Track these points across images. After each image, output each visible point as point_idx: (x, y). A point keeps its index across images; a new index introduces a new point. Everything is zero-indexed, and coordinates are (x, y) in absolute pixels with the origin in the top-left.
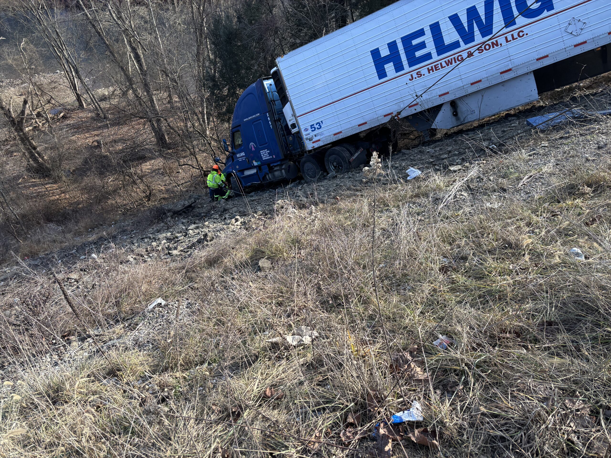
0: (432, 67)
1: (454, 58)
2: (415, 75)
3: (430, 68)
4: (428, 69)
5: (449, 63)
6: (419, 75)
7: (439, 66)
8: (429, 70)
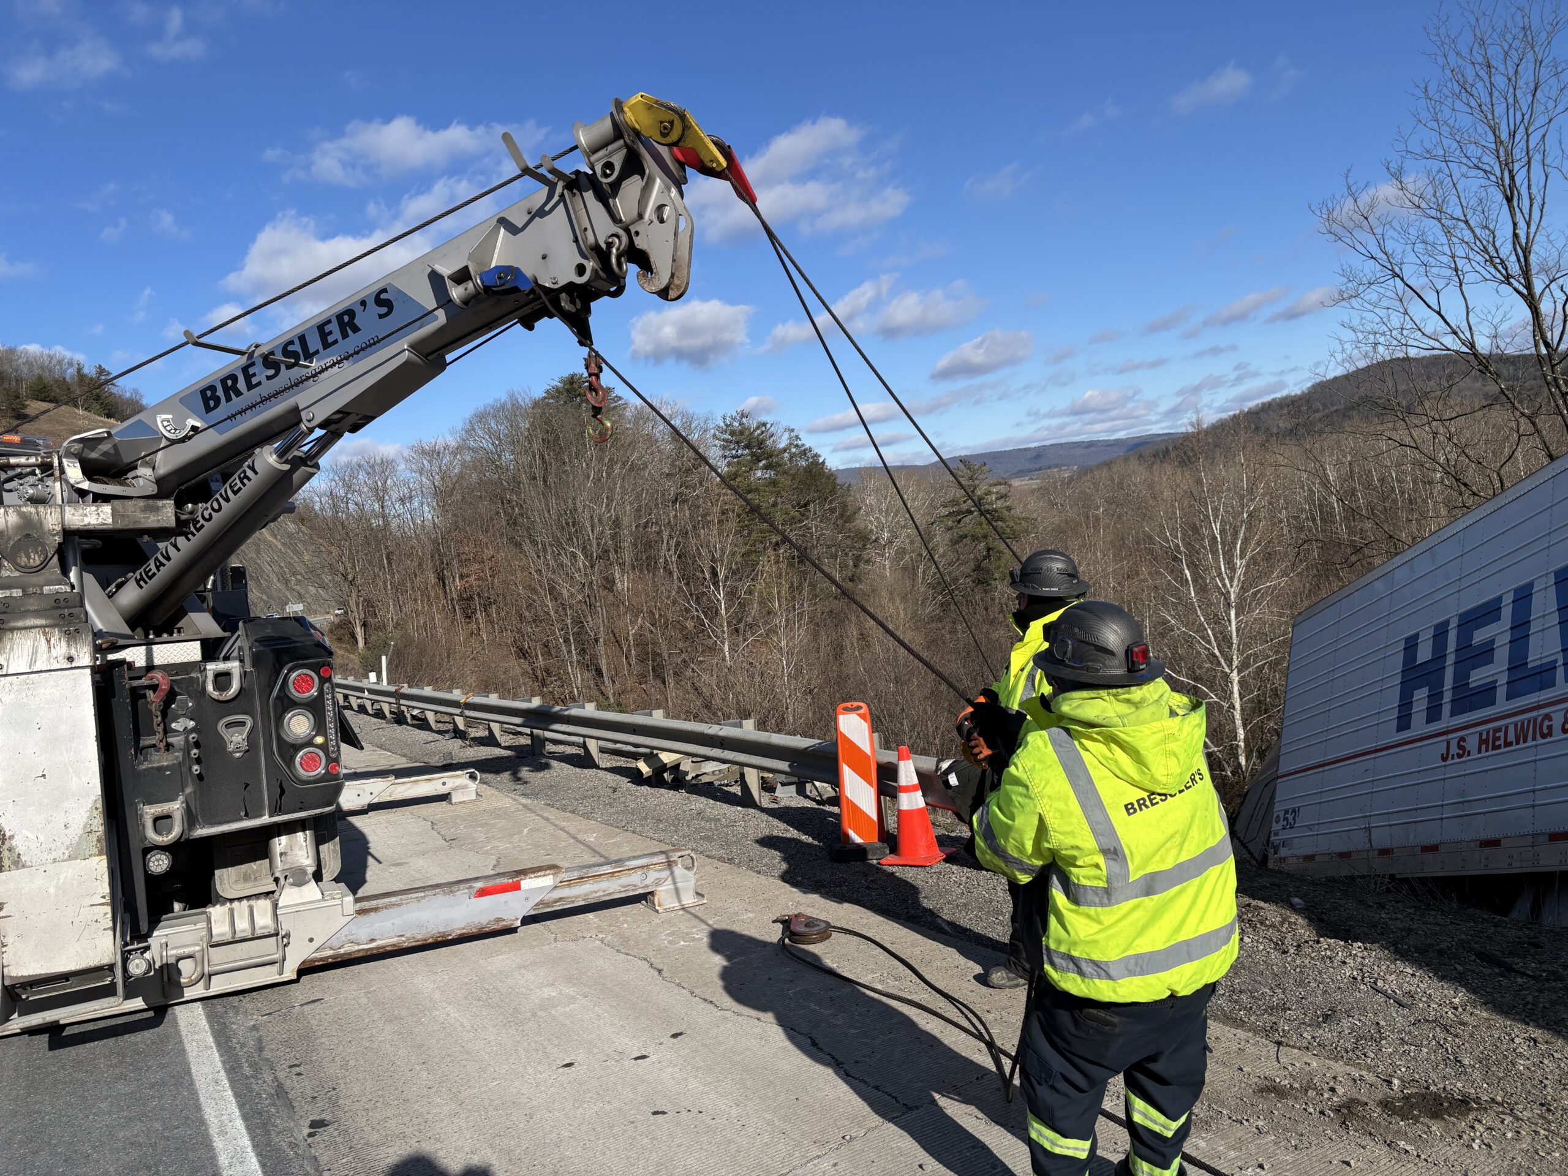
0: (1488, 733)
1: (1535, 719)
2: (1454, 750)
3: (1484, 737)
4: (1481, 734)
5: (1521, 736)
6: (1463, 751)
7: (1501, 734)
8: (1482, 742)
